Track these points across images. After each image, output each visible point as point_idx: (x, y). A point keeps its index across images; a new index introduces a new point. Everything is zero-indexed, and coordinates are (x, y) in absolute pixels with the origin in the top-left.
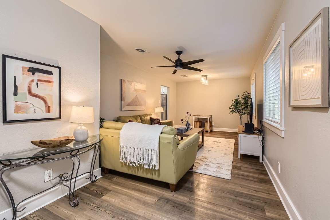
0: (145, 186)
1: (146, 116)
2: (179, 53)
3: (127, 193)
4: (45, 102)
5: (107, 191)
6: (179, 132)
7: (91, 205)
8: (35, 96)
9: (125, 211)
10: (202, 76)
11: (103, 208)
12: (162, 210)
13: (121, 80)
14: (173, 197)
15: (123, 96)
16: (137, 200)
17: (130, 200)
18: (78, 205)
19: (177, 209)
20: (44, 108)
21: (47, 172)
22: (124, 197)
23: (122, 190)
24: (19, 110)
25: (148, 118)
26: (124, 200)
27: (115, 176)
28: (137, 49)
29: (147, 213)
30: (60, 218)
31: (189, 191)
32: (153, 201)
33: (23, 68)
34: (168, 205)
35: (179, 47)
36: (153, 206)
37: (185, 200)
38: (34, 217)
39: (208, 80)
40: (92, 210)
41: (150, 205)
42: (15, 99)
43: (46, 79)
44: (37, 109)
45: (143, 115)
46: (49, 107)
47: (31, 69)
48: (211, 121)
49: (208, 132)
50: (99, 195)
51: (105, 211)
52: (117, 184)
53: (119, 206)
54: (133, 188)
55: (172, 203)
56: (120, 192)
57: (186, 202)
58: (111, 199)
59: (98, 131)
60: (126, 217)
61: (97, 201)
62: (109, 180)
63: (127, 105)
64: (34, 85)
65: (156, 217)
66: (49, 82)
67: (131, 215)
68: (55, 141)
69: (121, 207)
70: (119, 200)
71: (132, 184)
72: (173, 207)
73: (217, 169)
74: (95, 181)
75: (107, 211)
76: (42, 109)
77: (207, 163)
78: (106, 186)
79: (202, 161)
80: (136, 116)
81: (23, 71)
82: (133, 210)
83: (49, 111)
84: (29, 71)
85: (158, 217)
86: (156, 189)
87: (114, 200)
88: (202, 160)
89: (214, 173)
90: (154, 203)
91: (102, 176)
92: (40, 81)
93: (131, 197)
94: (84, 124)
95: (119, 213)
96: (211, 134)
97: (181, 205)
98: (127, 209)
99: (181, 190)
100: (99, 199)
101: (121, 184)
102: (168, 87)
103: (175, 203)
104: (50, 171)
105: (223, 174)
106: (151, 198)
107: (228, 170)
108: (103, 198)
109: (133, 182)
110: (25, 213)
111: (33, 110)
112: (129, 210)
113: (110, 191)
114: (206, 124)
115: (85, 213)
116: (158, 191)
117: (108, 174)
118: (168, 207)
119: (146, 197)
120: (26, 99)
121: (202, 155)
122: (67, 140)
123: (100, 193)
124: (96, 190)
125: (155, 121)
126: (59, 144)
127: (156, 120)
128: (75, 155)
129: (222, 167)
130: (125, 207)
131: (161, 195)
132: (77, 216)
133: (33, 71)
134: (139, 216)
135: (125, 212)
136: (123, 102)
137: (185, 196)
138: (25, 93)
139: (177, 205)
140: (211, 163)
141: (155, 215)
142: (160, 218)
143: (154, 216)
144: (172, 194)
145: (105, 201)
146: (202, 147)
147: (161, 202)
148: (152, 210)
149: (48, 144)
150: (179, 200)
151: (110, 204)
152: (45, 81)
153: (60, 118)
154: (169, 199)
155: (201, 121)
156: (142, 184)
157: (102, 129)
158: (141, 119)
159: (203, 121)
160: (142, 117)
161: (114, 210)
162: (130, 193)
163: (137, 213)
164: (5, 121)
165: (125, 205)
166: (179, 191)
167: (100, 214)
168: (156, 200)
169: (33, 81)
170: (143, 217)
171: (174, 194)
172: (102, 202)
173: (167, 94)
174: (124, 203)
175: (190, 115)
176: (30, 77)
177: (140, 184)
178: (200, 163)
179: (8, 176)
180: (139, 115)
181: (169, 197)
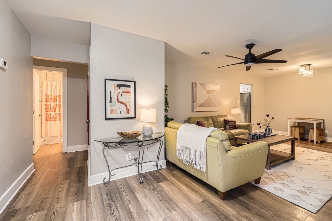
0: (197, 185)
1: (220, 118)
2: (250, 46)
3: (178, 186)
4: (126, 106)
5: (165, 179)
6: (251, 137)
7: (150, 186)
8: (121, 103)
9: (171, 199)
10: (302, 66)
11: (157, 191)
12: (201, 212)
13: (193, 83)
14: (219, 204)
15: (195, 97)
16: (184, 194)
17: (178, 193)
18: (143, 182)
19: (217, 217)
20: (126, 111)
21: (127, 155)
22: (175, 188)
23: (176, 182)
24: (113, 112)
25: (222, 119)
26: (174, 190)
27: (176, 169)
28: (201, 52)
29: (187, 208)
30: (131, 187)
31: (242, 205)
32: (197, 201)
33: (114, 85)
34: (209, 209)
35: (247, 41)
36: (195, 204)
37: (230, 212)
38: (119, 182)
39: (313, 71)
40: (149, 189)
41: (193, 203)
42: (110, 105)
43: (126, 91)
44: (122, 112)
45: (216, 117)
46: (128, 110)
47: (118, 85)
48: (322, 127)
49: (315, 143)
50: (158, 180)
51: (157, 193)
52: (174, 176)
53: (168, 194)
54: (186, 183)
55: (215, 210)
56: (174, 183)
57: (231, 215)
58: (165, 186)
59: (163, 130)
60: (169, 204)
61: (155, 185)
62: (170, 171)
63: (199, 107)
64: (120, 95)
65: (193, 215)
66: (128, 92)
67: (174, 204)
68: (128, 134)
69: (169, 195)
70: (170, 189)
71: (186, 180)
72: (214, 214)
73: (298, 194)
74: (160, 169)
75: (158, 195)
76: (124, 111)
77: (286, 182)
78: (166, 176)
79: (280, 178)
80: (207, 117)
81: (114, 87)
82: (177, 201)
83: (128, 113)
84: (117, 86)
85: (194, 216)
86: (206, 191)
87: (166, 188)
88: (281, 176)
89: (289, 197)
90: (197, 203)
91: (166, 167)
92: (123, 92)
93: (180, 190)
94: (150, 123)
95: (166, 199)
96: (320, 146)
97: (223, 215)
98: (173, 199)
99: (232, 201)
100: (157, 184)
101: (177, 177)
102: (251, 85)
103: (218, 210)
104: (130, 154)
105: (304, 203)
106: (197, 197)
107: (320, 200)
108: (160, 183)
109: (187, 179)
110: (115, 178)
111: (120, 112)
112: (174, 200)
113: (167, 180)
114: (311, 131)
115: (145, 190)
116: (207, 194)
117: (172, 167)
118: (209, 211)
119: (192, 195)
120: (116, 105)
121: (284, 171)
122: (136, 134)
123: (160, 179)
124: (158, 176)
125: (229, 123)
126: (131, 136)
127: (230, 121)
128: (141, 146)
129: (309, 193)
130: (172, 197)
131: (207, 198)
132: (140, 190)
133: (119, 86)
134: (180, 208)
135: (171, 201)
136: (194, 103)
137: (233, 209)
138: (115, 101)
139: (218, 213)
140: (292, 184)
141: (193, 213)
142: (196, 217)
143: (191, 213)
144: (219, 201)
145: (161, 186)
146: (291, 161)
147: (204, 204)
148: (192, 207)
149: (125, 135)
150: (223, 209)
151: (163, 190)
152: (126, 92)
153: (135, 118)
154: (214, 204)
155: (304, 127)
156: (194, 183)
157: (166, 128)
158: (213, 119)
159: (306, 126)
160: (215, 118)
161: (163, 195)
162: (181, 187)
163: (179, 205)
164: (106, 119)
165: (172, 195)
166: (229, 201)
167: (153, 195)
168: (201, 200)
169: (119, 93)
170: (182, 210)
171: (221, 202)
172: (158, 186)
173: (250, 93)
174: (173, 193)
175: (273, 118)
176: (118, 90)
177: (193, 182)
178: (274, 179)
179: (107, 152)
180: (211, 117)
181: (214, 203)
